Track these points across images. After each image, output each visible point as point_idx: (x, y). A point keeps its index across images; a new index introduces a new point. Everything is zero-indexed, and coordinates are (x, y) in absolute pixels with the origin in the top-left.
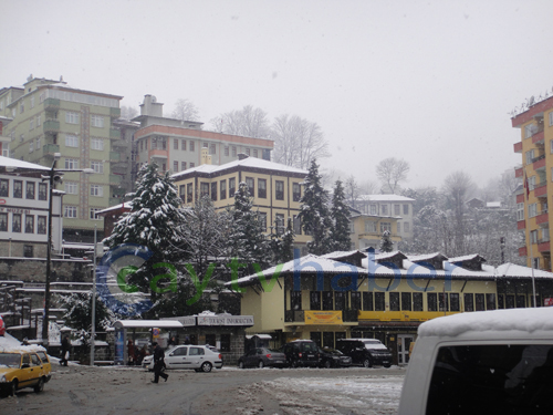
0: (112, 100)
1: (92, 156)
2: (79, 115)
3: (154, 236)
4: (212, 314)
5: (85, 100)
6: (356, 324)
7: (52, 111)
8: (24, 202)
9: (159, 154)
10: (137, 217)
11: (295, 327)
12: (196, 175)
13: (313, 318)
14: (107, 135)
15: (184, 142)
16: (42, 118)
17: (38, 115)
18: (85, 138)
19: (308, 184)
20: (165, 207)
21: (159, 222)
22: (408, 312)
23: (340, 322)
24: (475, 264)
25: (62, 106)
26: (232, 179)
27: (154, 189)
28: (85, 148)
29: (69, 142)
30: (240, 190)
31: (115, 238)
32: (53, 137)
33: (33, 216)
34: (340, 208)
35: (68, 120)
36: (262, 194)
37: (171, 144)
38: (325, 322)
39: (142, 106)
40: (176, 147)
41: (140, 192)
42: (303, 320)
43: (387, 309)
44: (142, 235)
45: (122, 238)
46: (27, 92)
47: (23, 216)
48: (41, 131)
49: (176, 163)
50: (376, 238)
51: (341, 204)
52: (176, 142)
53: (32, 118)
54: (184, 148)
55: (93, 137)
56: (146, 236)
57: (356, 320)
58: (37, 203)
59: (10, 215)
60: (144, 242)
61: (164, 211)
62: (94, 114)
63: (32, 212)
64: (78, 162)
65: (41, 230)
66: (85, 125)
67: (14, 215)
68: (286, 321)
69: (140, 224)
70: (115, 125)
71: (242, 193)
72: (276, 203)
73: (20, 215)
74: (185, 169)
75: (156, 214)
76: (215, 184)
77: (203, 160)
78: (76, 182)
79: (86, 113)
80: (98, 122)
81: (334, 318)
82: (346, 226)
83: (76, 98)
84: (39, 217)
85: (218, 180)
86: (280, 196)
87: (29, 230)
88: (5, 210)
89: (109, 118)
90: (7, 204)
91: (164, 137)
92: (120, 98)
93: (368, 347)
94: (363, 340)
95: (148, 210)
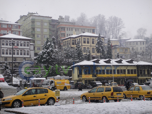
0: (49, 18)
1: (44, 33)
2: (40, 23)
3: (47, 57)
4: (59, 76)
5: (42, 18)
6: (96, 78)
7: (33, 22)
8: (23, 47)
9: (63, 32)
10: (43, 52)
11: (80, 79)
12: (70, 38)
13: (84, 76)
14: (48, 28)
15: (70, 29)
16: (31, 24)
17: (30, 23)
18: (42, 28)
19: (98, 40)
20: (50, 49)
21: (48, 53)
22: (111, 75)
23: (92, 77)
24: (131, 62)
25: (36, 20)
26: (80, 39)
27: (48, 44)
28: (42, 32)
29: (38, 30)
30: (78, 42)
31: (38, 57)
32: (34, 29)
33: (25, 51)
34: (109, 46)
35: (38, 24)
36: (88, 43)
37: (66, 29)
38: (88, 77)
39: (59, 19)
40: (67, 30)
41: (44, 45)
42: (82, 77)
43: (106, 74)
44: (44, 56)
45: (39, 57)
46: (28, 17)
47: (23, 51)
48: (30, 27)
49: (67, 34)
50: (123, 53)
51: (109, 45)
52: (67, 28)
53: (28, 24)
54: (70, 30)
55: (45, 28)
56: (45, 57)
57: (96, 77)
58: (26, 47)
59: (19, 51)
60: (45, 58)
61: (50, 50)
62: (44, 22)
63: (25, 50)
64: (40, 35)
65: (28, 54)
66: (42, 25)
67: (17, 50)
68: (78, 77)
69: (44, 53)
70: (50, 25)
71: (78, 43)
72: (92, 45)
73: (22, 51)
74: (68, 36)
75: (48, 51)
76: (76, 40)
77: (74, 33)
78: (40, 41)
79: (42, 22)
80: (46, 24)
81: (90, 77)
82: (111, 51)
83: (39, 18)
84: (27, 51)
85: (76, 39)
86: (93, 43)
87: (25, 54)
88: (18, 49)
89: (48, 23)
90: (19, 48)
91: (64, 27)
92: (51, 17)
93: (97, 84)
94: (96, 82)
95: (46, 50)
